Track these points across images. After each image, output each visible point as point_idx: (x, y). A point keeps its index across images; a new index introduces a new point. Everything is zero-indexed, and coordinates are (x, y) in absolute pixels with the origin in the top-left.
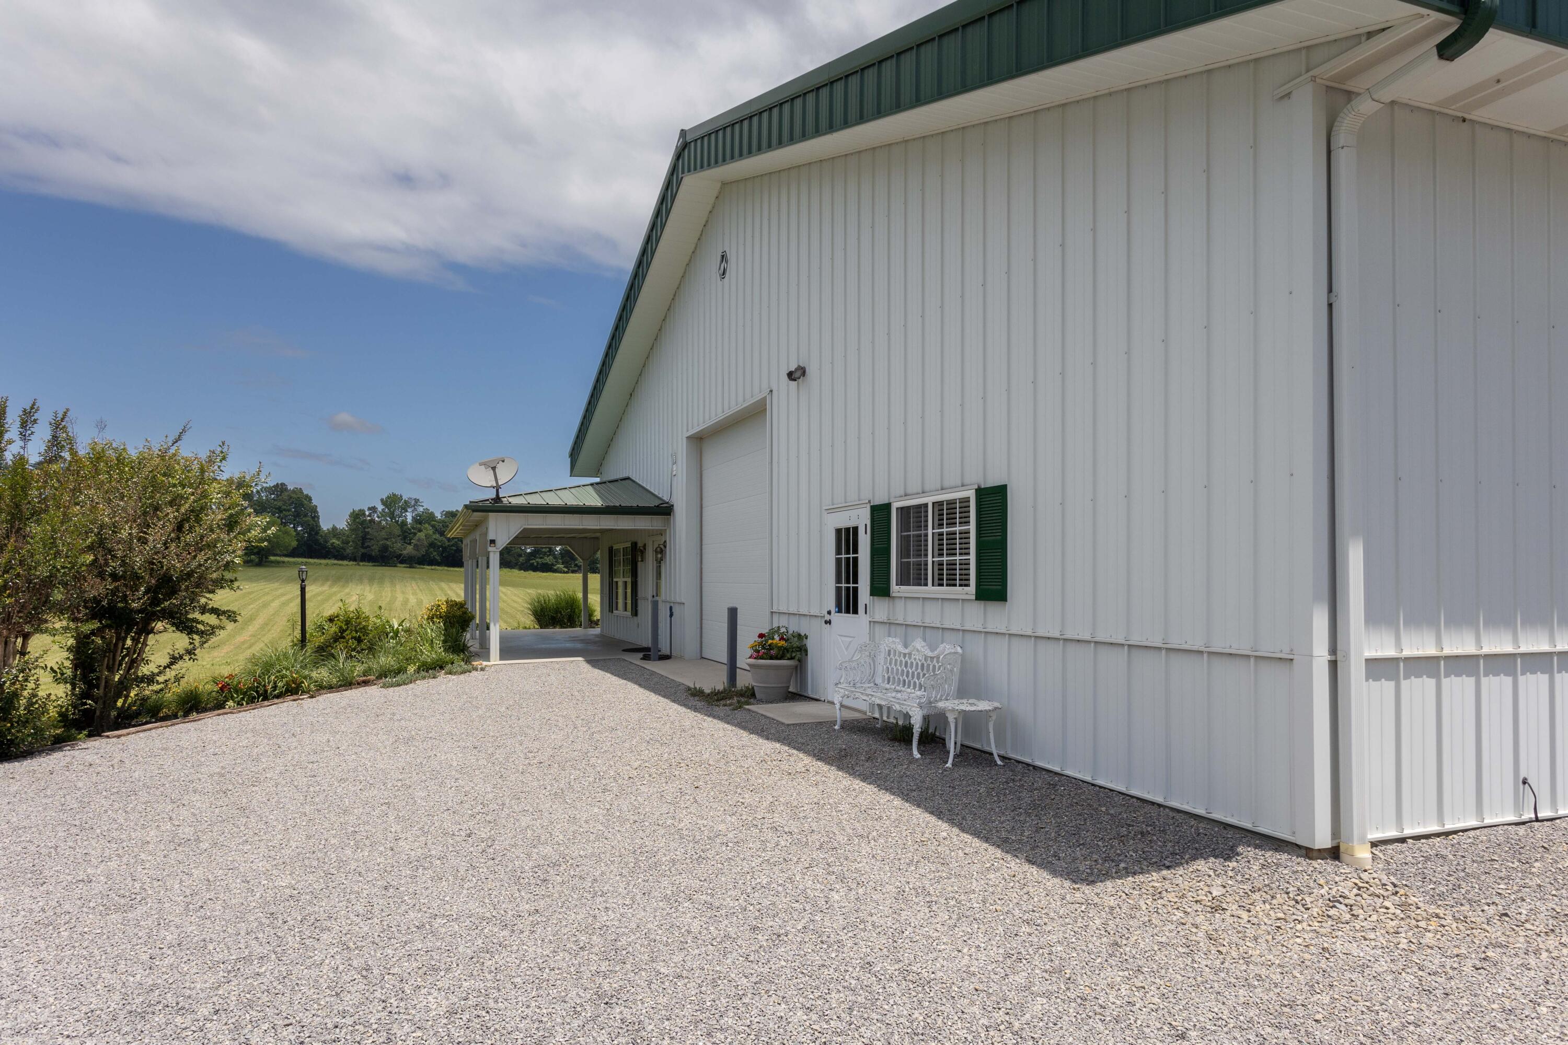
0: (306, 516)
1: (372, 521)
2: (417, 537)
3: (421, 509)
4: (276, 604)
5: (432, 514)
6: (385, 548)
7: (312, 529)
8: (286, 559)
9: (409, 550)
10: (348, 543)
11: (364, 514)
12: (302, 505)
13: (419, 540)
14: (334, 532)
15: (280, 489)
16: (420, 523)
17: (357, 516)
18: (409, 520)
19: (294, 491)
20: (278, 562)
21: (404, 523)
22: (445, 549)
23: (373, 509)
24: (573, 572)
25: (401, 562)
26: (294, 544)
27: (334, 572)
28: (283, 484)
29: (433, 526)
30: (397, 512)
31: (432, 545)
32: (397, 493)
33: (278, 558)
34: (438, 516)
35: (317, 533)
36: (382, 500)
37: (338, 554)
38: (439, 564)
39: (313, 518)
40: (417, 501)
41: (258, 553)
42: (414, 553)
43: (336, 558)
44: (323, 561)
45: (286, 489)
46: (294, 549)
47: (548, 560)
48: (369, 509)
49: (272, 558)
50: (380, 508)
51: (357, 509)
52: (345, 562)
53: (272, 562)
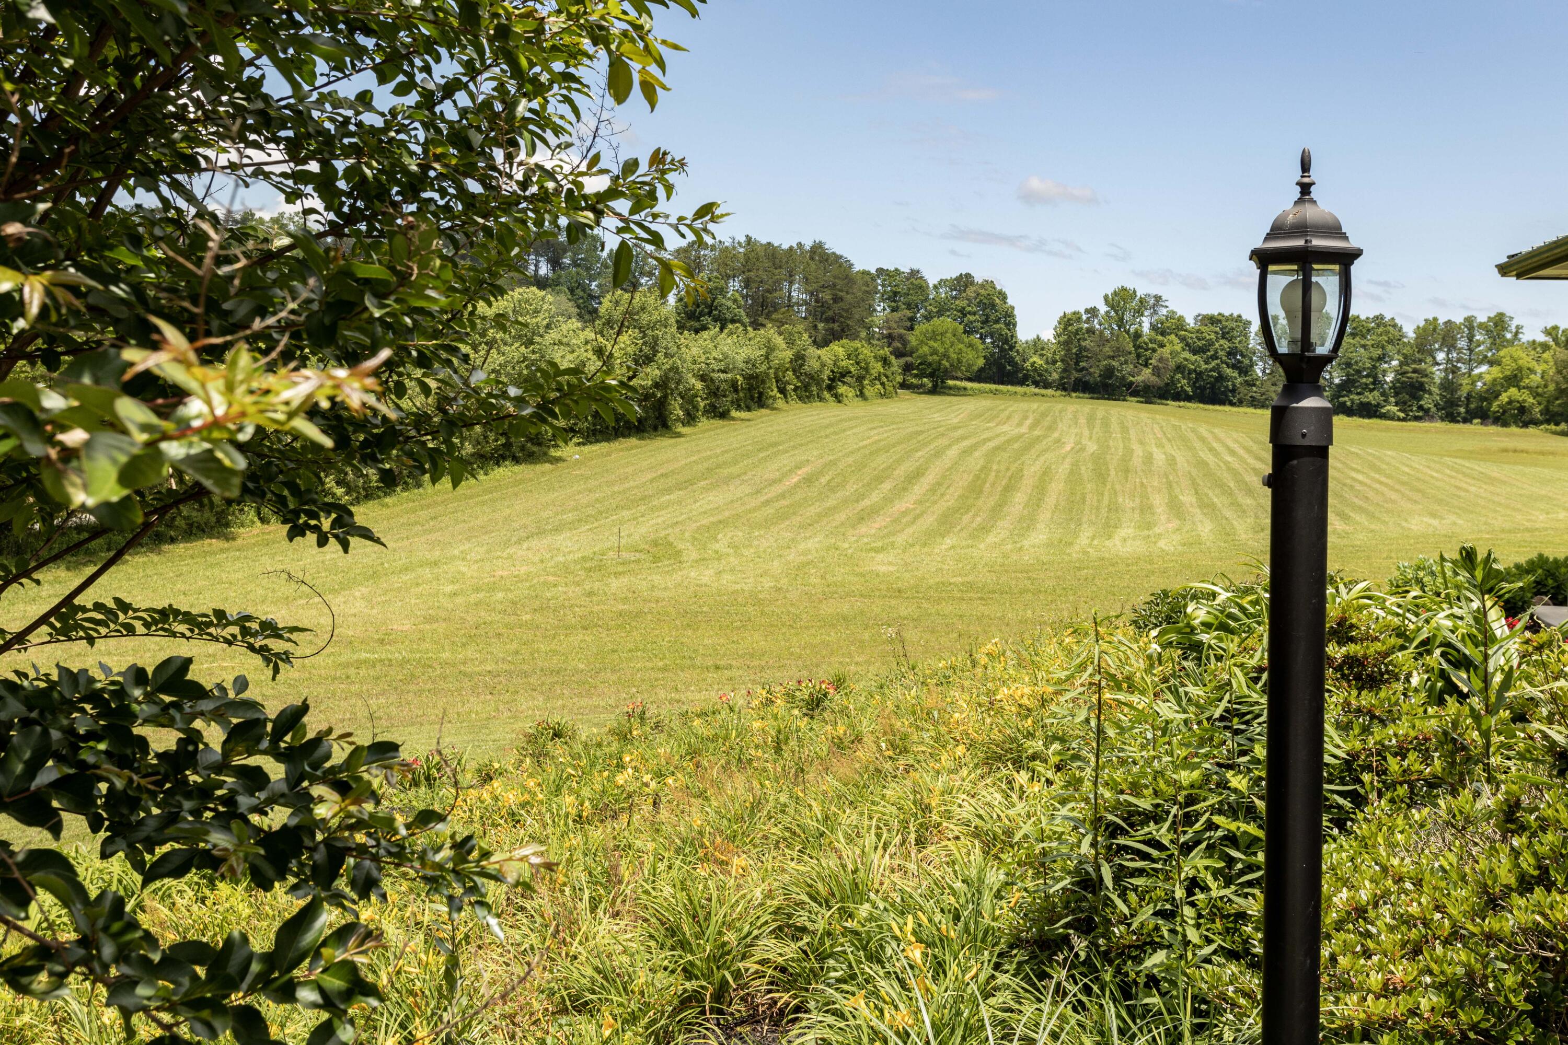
0: (997, 321)
1: (1091, 331)
2: (1156, 356)
3: (1164, 311)
4: (953, 452)
5: (1181, 319)
6: (1109, 372)
7: (1006, 341)
8: (969, 385)
9: (1145, 375)
10: (1054, 362)
11: (1079, 319)
12: (993, 306)
13: (1161, 360)
14: (1037, 345)
15: (964, 282)
16: (1163, 334)
17: (1068, 322)
18: (1146, 328)
19: (982, 286)
20: (959, 389)
21: (1137, 335)
22: (1199, 374)
23: (1092, 312)
24: (1417, 419)
25: (1132, 395)
26: (981, 362)
27: (1035, 406)
28: (968, 276)
29: (1183, 339)
30: (1127, 317)
31: (1179, 368)
32: (1130, 286)
33: (958, 383)
34: (1190, 321)
35: (1012, 348)
36: (1106, 298)
37: (1042, 382)
38: (1188, 399)
39: (1007, 325)
40: (1158, 298)
41: (931, 375)
42: (1154, 380)
43: (1036, 384)
44: (1019, 389)
45: (972, 283)
46: (981, 370)
47: (1372, 397)
48: (1087, 311)
49: (951, 382)
50: (1103, 309)
51: (1069, 311)
52: (1050, 392)
53: (950, 388)
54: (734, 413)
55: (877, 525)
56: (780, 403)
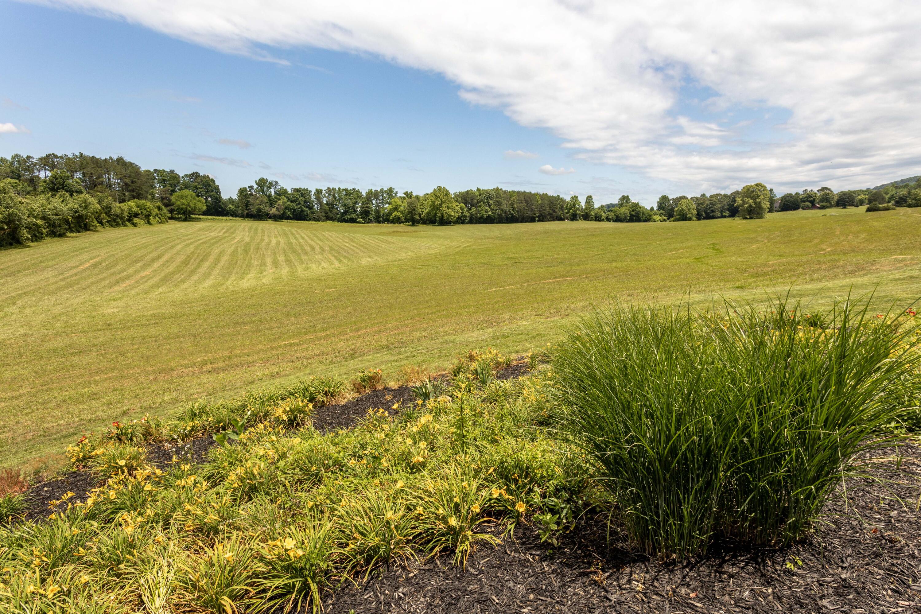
0: (212, 191)
1: (251, 194)
2: (277, 204)
3: (279, 187)
4: (179, 247)
5: (286, 190)
6: (259, 210)
7: (217, 199)
8: (201, 217)
9: (273, 211)
10: (238, 207)
11: (246, 190)
12: (209, 185)
13: (279, 205)
14: (231, 201)
15: (195, 175)
16: (279, 195)
17: (242, 192)
18: (273, 193)
19: (204, 177)
20: (198, 218)
21: (270, 196)
22: (294, 210)
23: (251, 187)
24: (368, 223)
25: (270, 218)
26: (205, 208)
27: (229, 224)
28: (197, 173)
29: (287, 197)
30: (265, 189)
31: (286, 208)
32: (265, 177)
33: (197, 216)
34: (289, 191)
35: (220, 202)
36: (256, 182)
37: (233, 214)
38: (291, 219)
39: (217, 193)
40: (276, 182)
41: (184, 213)
42: (277, 212)
43: (232, 216)
44: (224, 218)
45: (199, 176)
46: (205, 211)
47: (354, 216)
48: (249, 187)
49: (192, 216)
50: (255, 186)
51: (242, 187)
52: (237, 218)
53: (193, 218)
54: (68, 234)
55: (124, 285)
56: (99, 228)
